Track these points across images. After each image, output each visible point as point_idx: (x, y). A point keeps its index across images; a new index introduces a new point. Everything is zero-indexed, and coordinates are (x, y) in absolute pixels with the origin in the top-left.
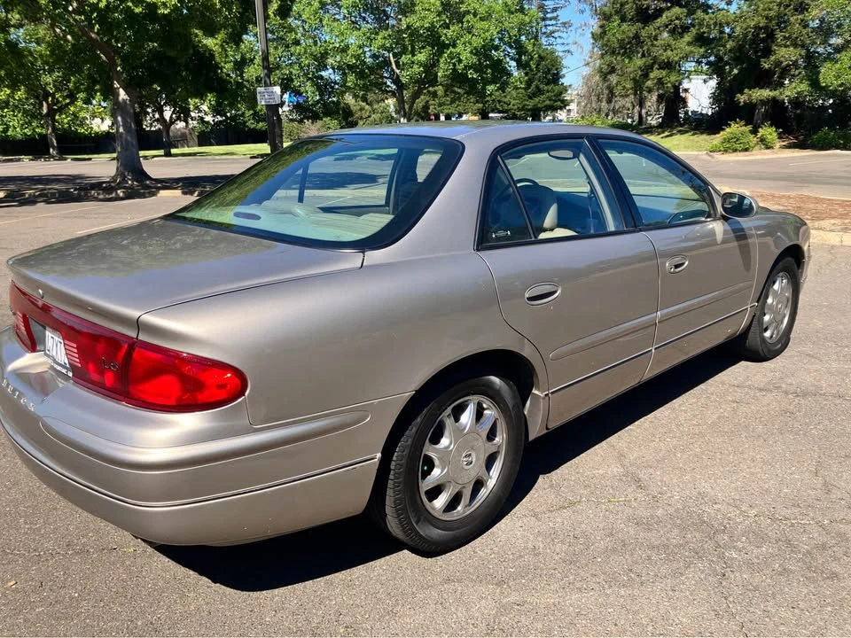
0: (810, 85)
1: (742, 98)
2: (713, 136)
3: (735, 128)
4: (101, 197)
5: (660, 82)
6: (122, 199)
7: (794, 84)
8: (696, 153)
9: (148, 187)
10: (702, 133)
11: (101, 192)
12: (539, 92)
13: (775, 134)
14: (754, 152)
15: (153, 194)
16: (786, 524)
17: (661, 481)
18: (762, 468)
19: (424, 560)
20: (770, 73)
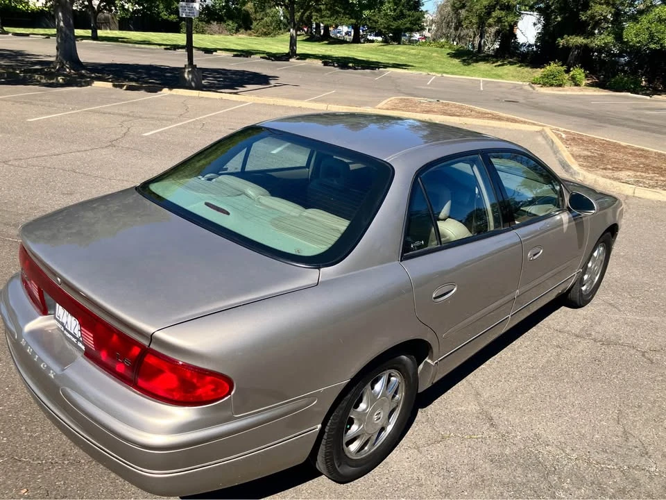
0: (614, 38)
1: (561, 42)
2: (535, 70)
3: (553, 67)
4: (43, 81)
5: (499, 20)
6: (62, 86)
7: (603, 36)
8: (521, 83)
9: (83, 76)
10: (527, 66)
11: (43, 76)
12: (402, 16)
13: (583, 75)
14: (566, 88)
15: (89, 84)
16: (598, 468)
17: (507, 420)
18: (579, 413)
19: (338, 485)
20: (586, 23)
